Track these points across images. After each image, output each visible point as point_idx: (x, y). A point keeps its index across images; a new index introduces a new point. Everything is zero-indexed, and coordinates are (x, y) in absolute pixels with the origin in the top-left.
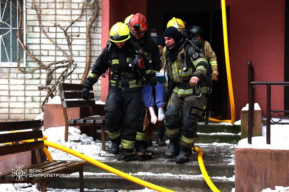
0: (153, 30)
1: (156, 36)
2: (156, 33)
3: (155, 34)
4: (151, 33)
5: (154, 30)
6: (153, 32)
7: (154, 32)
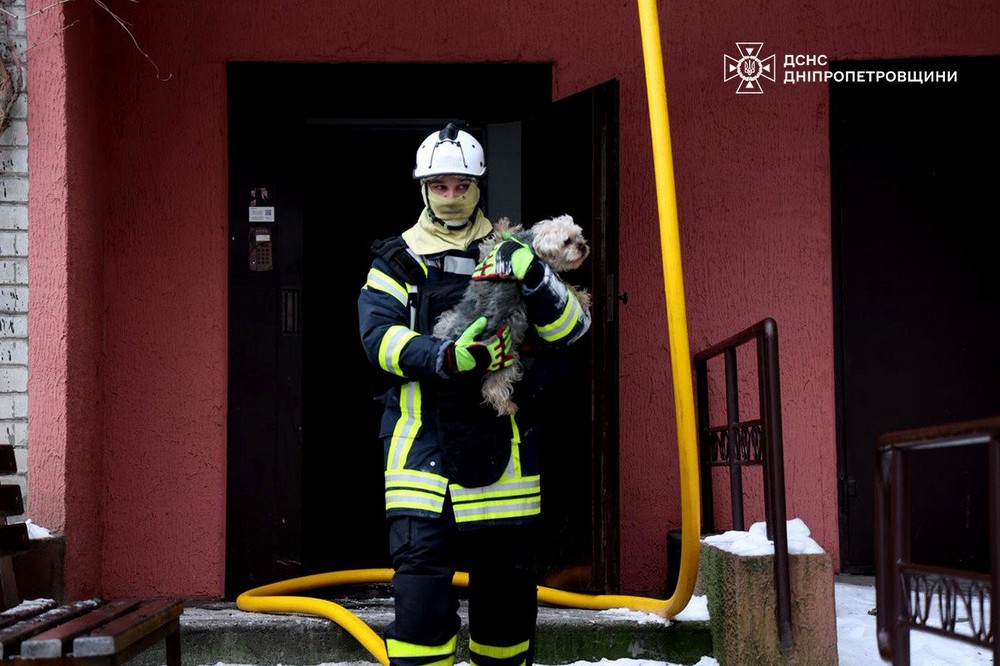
0: (259, 193)
1: (271, 219)
2: (272, 209)
3: (268, 213)
4: (251, 210)
5: (265, 193)
6: (258, 205)
7: (261, 203)
